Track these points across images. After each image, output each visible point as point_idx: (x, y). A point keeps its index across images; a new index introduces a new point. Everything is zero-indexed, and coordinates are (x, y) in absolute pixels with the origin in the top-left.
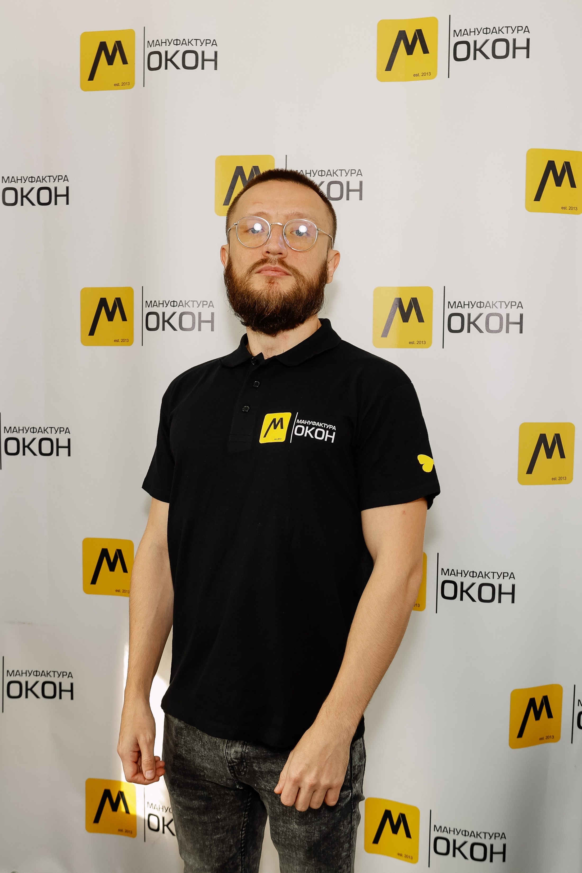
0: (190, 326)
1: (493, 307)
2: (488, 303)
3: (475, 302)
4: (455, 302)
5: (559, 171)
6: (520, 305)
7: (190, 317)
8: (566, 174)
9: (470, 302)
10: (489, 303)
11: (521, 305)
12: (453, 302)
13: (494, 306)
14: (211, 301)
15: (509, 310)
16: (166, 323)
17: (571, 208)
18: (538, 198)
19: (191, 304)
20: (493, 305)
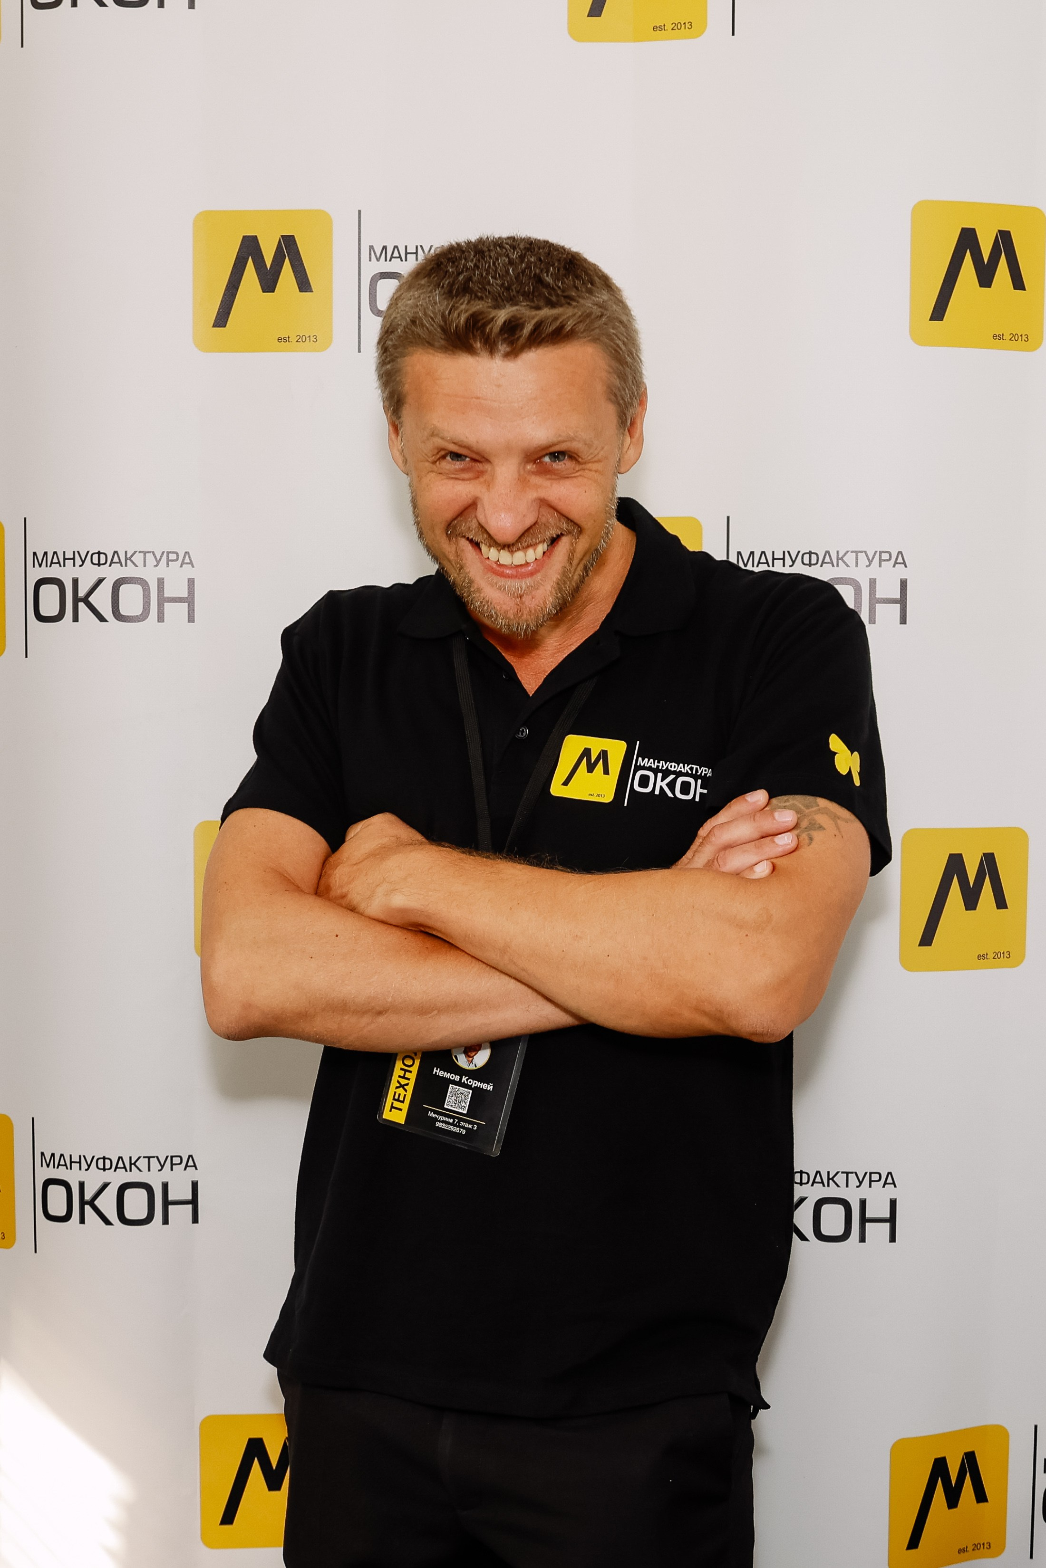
0: (137, 611)
1: (840, 564)
2: (827, 555)
3: (799, 552)
4: (752, 553)
5: (986, 253)
6: (900, 560)
7: (137, 589)
8: (1003, 260)
9: (786, 554)
10: (830, 556)
11: (903, 559)
12: (749, 553)
13: (840, 561)
14: (186, 552)
15: (875, 571)
16: (81, 605)
17: (1014, 337)
18: (938, 313)
19: (139, 558)
20: (838, 559)
